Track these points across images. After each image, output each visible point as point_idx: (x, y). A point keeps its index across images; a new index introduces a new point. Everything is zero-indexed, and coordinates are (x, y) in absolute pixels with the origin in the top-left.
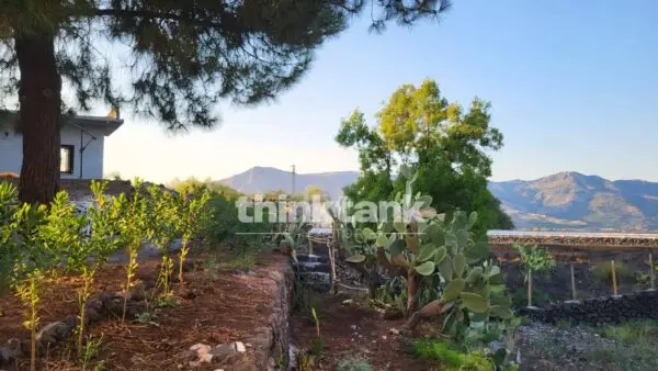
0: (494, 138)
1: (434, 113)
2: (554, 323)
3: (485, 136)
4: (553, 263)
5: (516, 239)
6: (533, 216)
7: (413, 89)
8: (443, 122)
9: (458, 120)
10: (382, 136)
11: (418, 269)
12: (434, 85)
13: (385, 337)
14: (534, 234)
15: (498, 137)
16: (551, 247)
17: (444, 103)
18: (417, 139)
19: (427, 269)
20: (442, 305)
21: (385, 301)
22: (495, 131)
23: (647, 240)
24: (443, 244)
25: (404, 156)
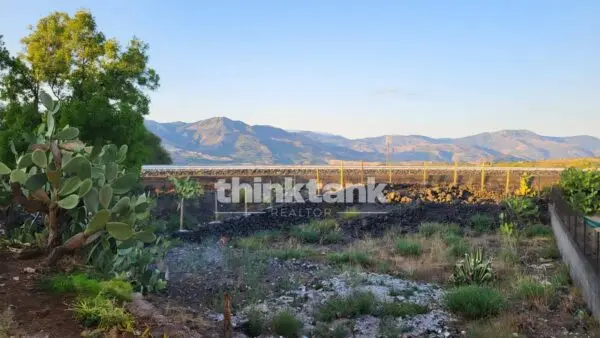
0: (151, 79)
1: (90, 46)
2: (199, 242)
3: (143, 76)
4: (202, 192)
5: (172, 173)
6: (192, 154)
7: (67, 18)
8: (100, 58)
9: (115, 57)
10: (29, 65)
11: (61, 204)
12: (90, 17)
13: (16, 278)
14: (188, 168)
15: (155, 78)
16: (202, 179)
17: (100, 38)
18: (71, 72)
19: (70, 203)
20: (86, 237)
21: (24, 241)
22: (152, 72)
23: (269, 171)
24: (89, 176)
25: (56, 89)
